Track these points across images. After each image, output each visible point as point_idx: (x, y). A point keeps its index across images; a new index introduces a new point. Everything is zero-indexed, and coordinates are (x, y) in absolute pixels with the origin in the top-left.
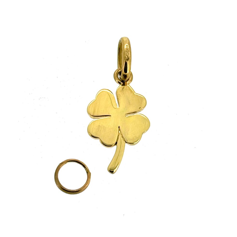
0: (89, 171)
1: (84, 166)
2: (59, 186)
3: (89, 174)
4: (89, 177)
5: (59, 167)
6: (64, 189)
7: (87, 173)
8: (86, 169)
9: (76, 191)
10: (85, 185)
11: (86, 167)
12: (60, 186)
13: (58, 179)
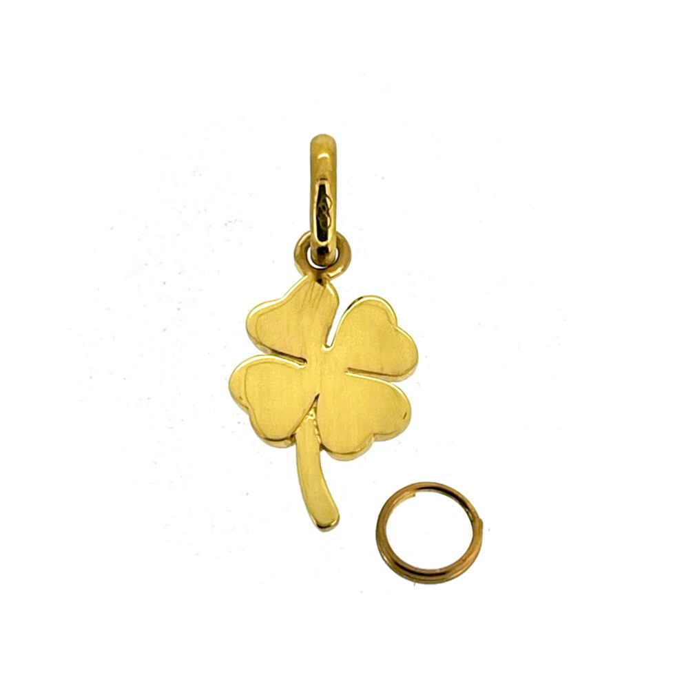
0: (478, 517)
1: (463, 503)
2: (389, 558)
3: (477, 524)
4: (477, 531)
5: (389, 506)
6: (404, 566)
7: (472, 522)
8: (467, 510)
9: (438, 572)
10: (466, 555)
11: (470, 507)
12: (392, 558)
13: (385, 537)
